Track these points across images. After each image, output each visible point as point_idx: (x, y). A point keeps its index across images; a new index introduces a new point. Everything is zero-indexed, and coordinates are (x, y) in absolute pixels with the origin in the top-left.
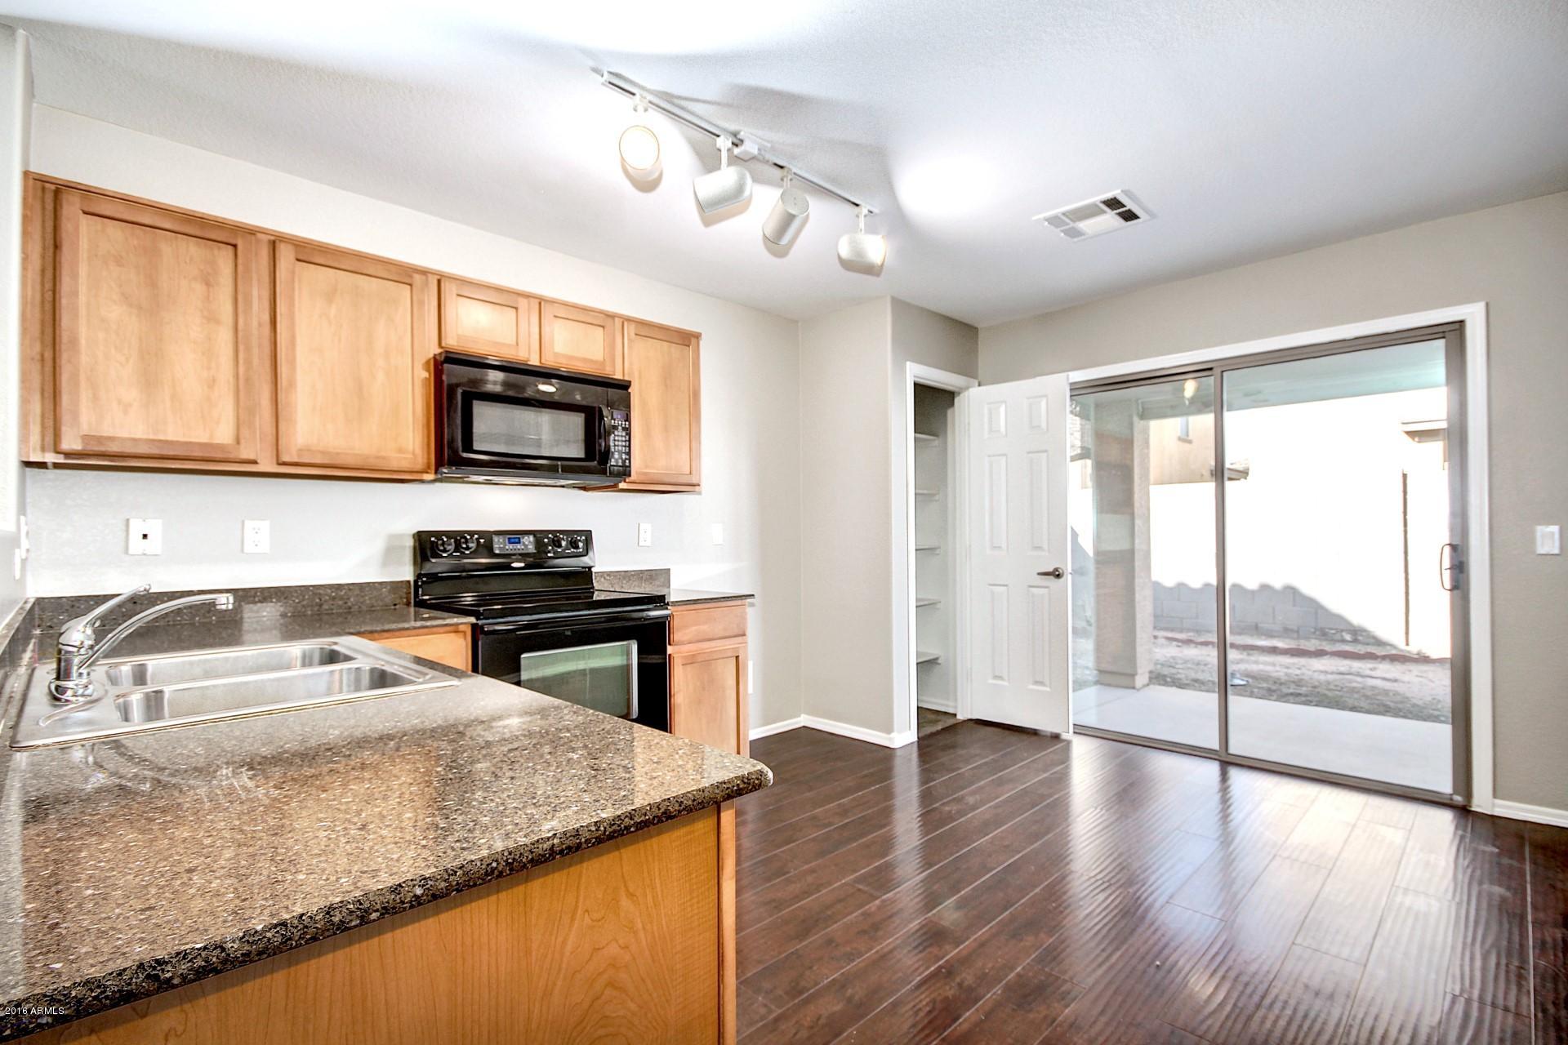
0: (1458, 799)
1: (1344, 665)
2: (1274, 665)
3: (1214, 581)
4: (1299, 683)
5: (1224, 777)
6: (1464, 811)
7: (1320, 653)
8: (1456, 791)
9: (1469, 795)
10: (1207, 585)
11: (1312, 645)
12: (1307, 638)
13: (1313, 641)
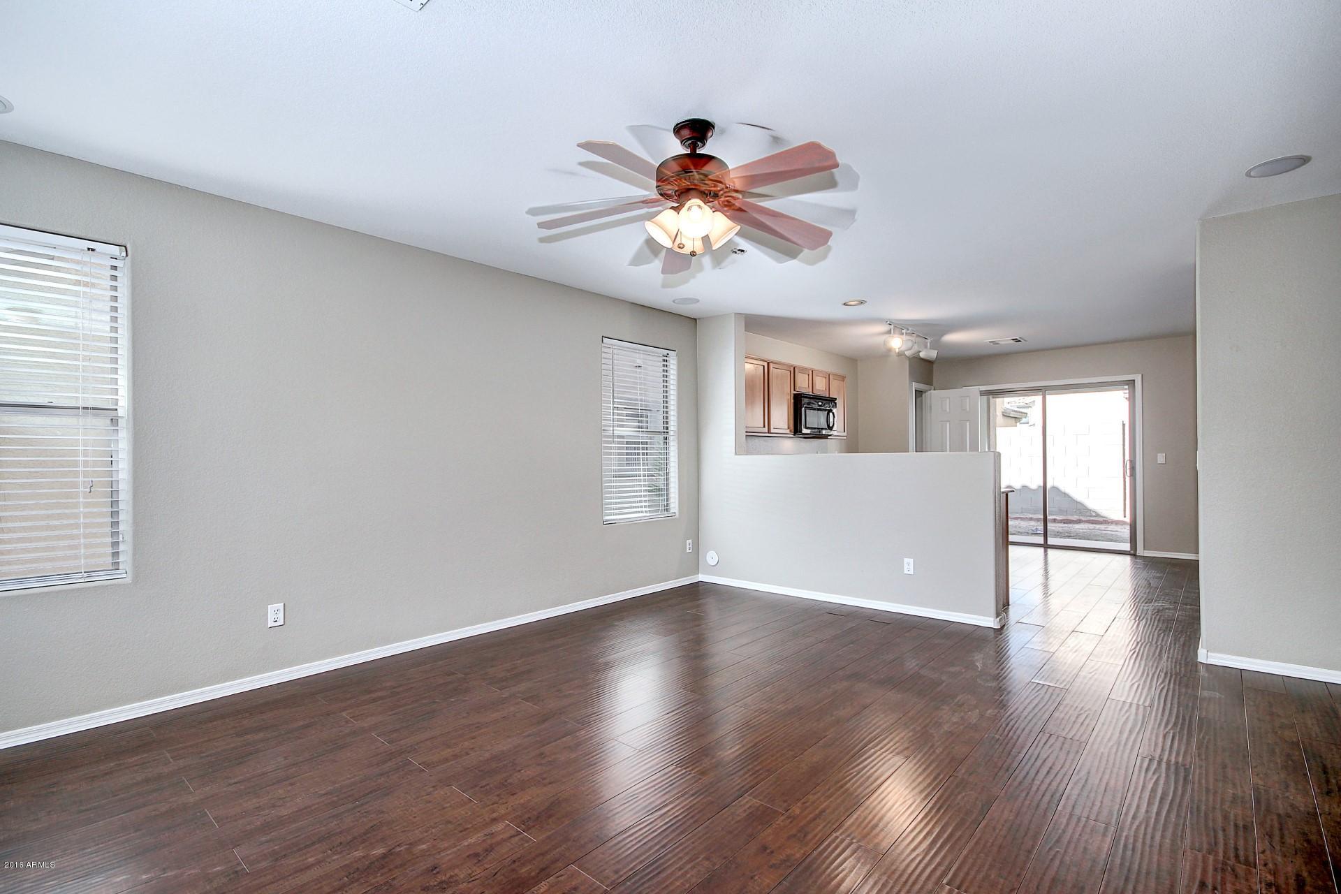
0: (1132, 552)
1: (1091, 526)
2: (1056, 527)
3: (1042, 485)
4: (1069, 533)
5: (1046, 551)
6: (1133, 554)
7: (1079, 522)
8: (1131, 550)
9: (1136, 550)
10: (1039, 487)
11: (1075, 518)
12: (1072, 515)
13: (1075, 516)
